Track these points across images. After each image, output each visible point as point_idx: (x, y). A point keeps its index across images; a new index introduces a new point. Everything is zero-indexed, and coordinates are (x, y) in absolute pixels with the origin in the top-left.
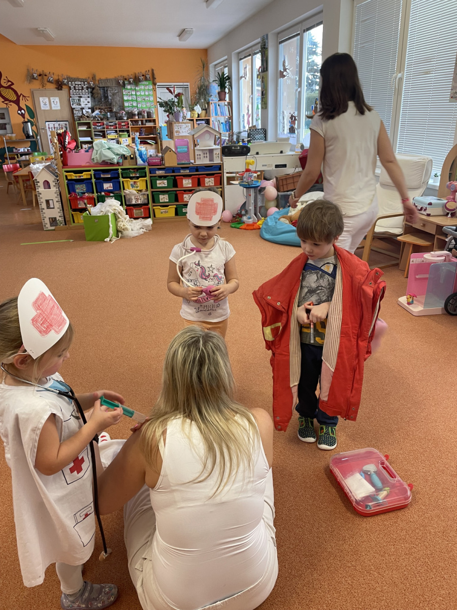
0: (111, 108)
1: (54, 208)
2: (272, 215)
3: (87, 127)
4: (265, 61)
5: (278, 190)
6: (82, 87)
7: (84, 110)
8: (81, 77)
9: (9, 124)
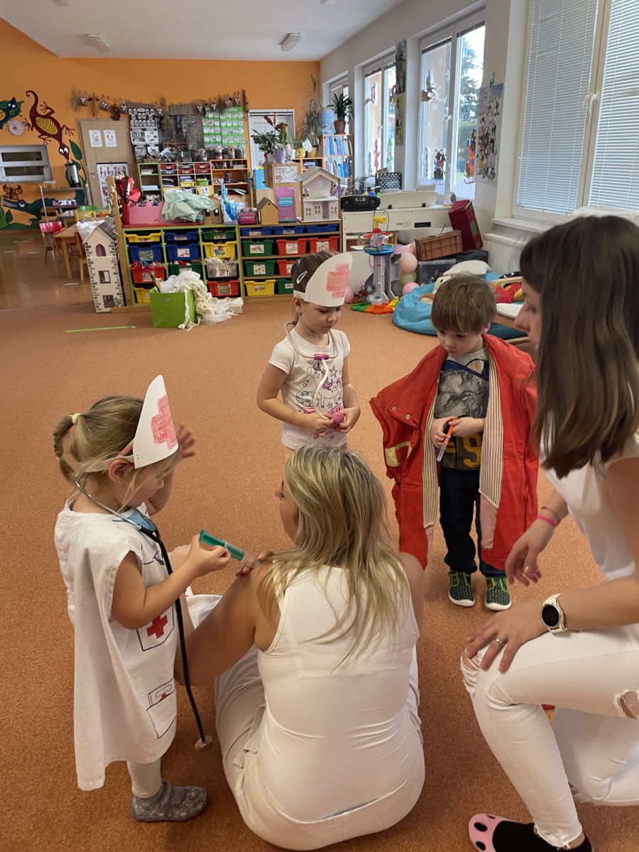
0: (185, 145)
1: (110, 282)
2: (410, 293)
3: (152, 170)
4: (401, 77)
5: (419, 258)
6: (147, 116)
7: (149, 148)
8: (145, 102)
9: (47, 166)
